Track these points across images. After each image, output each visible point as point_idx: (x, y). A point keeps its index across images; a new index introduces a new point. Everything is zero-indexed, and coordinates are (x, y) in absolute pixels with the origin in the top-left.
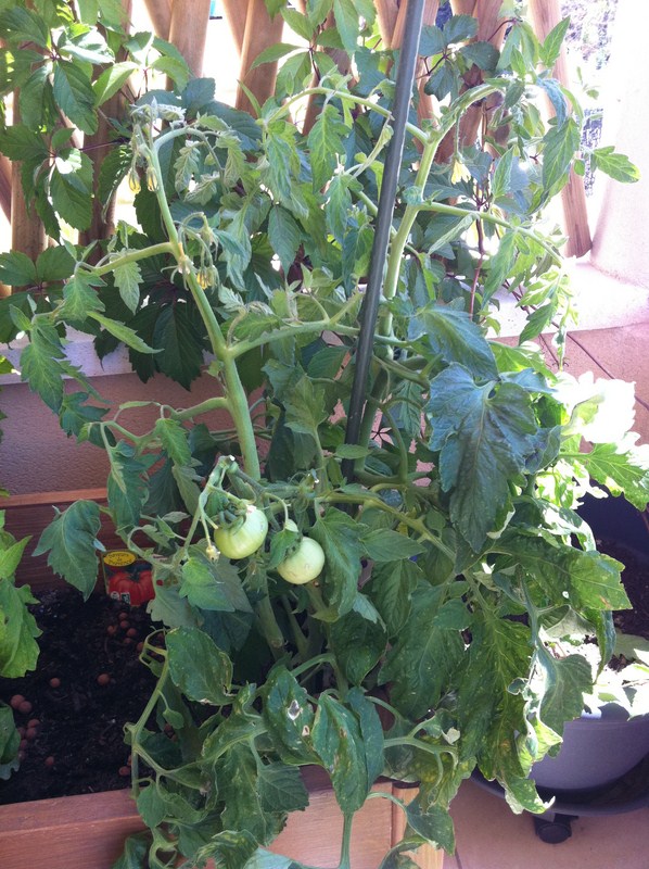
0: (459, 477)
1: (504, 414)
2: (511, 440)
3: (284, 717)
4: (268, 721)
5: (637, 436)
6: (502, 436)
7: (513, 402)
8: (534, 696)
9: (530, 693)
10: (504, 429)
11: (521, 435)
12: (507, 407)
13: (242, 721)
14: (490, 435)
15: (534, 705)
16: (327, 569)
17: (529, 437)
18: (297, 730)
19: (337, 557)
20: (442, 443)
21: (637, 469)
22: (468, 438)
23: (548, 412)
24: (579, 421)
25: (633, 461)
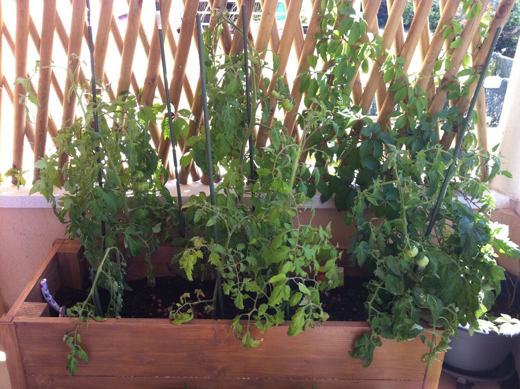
0: (465, 244)
1: (477, 230)
2: (479, 236)
3: (419, 297)
4: (414, 298)
5: (509, 239)
6: (476, 234)
7: (479, 227)
8: (481, 298)
9: (480, 297)
10: (477, 233)
11: (481, 235)
12: (478, 228)
13: (407, 298)
14: (474, 234)
15: (481, 300)
16: (430, 263)
17: (483, 236)
18: (423, 300)
19: (432, 261)
20: (462, 235)
21: (508, 247)
22: (468, 234)
23: (487, 231)
24: (495, 233)
25: (508, 245)
